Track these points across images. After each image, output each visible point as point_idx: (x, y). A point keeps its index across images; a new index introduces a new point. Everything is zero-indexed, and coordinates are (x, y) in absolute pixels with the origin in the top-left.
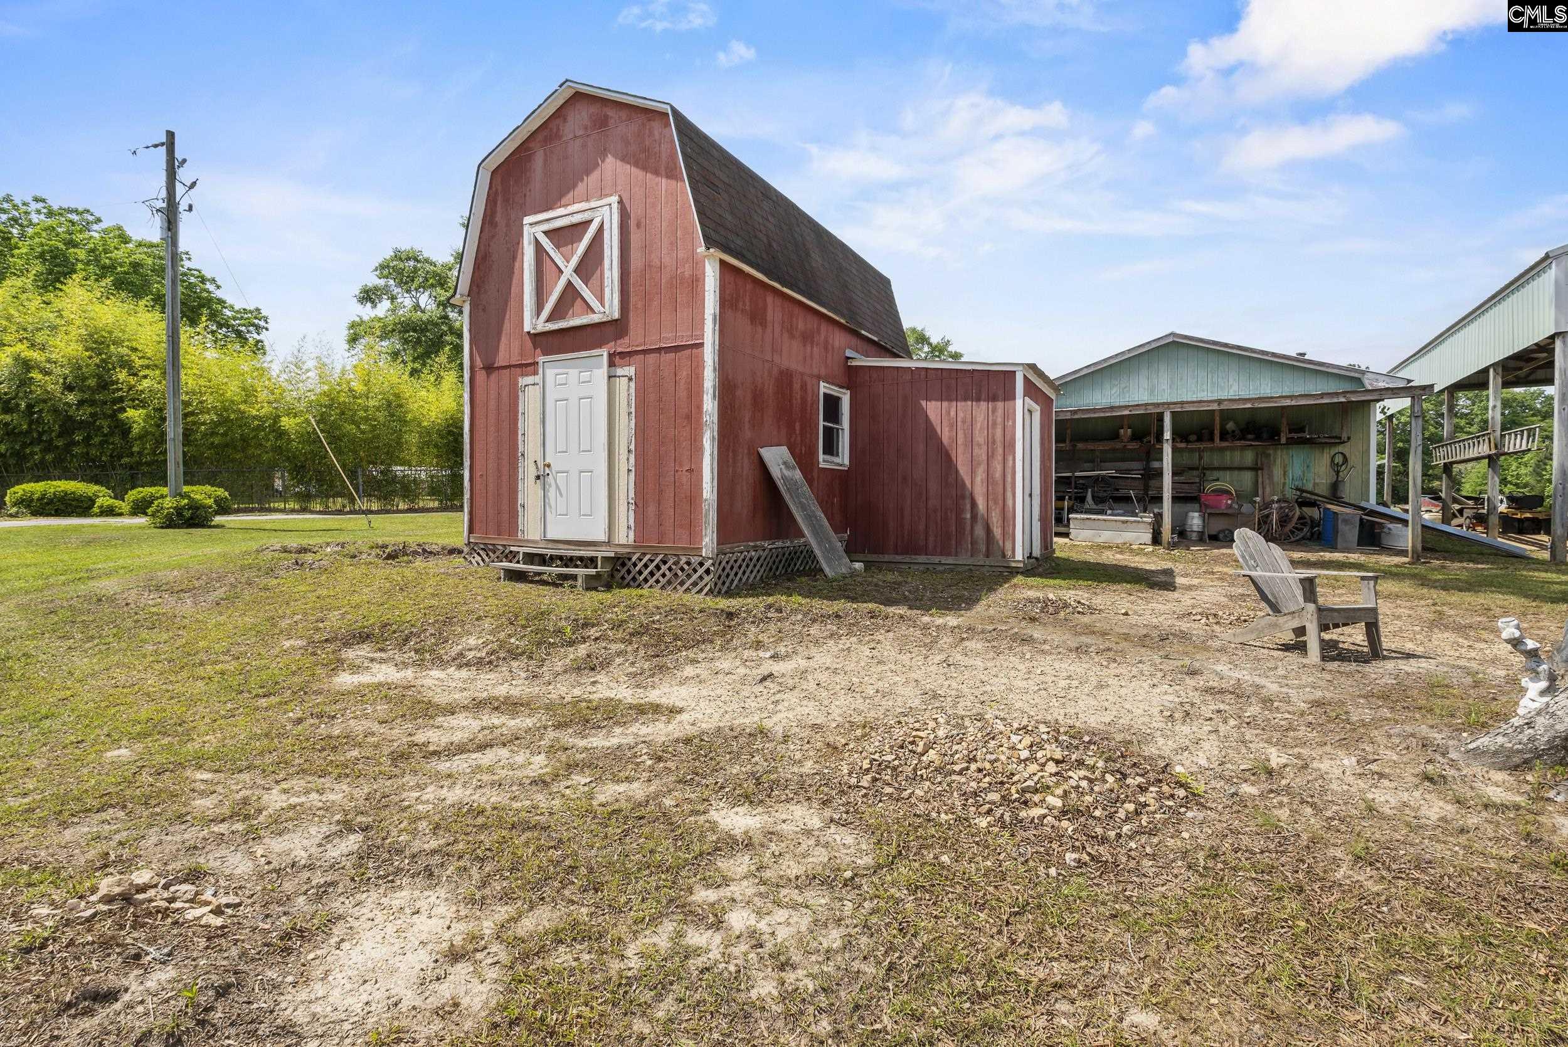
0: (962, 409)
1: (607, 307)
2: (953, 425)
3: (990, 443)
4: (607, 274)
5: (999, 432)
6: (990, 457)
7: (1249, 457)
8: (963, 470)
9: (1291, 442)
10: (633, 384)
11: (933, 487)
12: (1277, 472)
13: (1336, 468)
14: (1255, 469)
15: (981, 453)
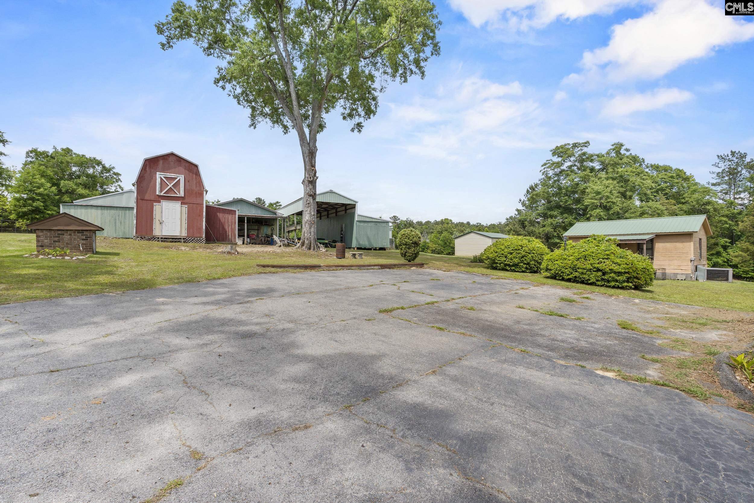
0: (226, 216)
1: (182, 194)
2: (225, 218)
3: (232, 222)
4: (181, 188)
5: (233, 220)
6: (232, 225)
7: (256, 227)
8: (226, 227)
9: (265, 224)
10: (187, 208)
11: (221, 229)
12: (262, 231)
13: (272, 230)
14: (258, 230)
15: (230, 224)
